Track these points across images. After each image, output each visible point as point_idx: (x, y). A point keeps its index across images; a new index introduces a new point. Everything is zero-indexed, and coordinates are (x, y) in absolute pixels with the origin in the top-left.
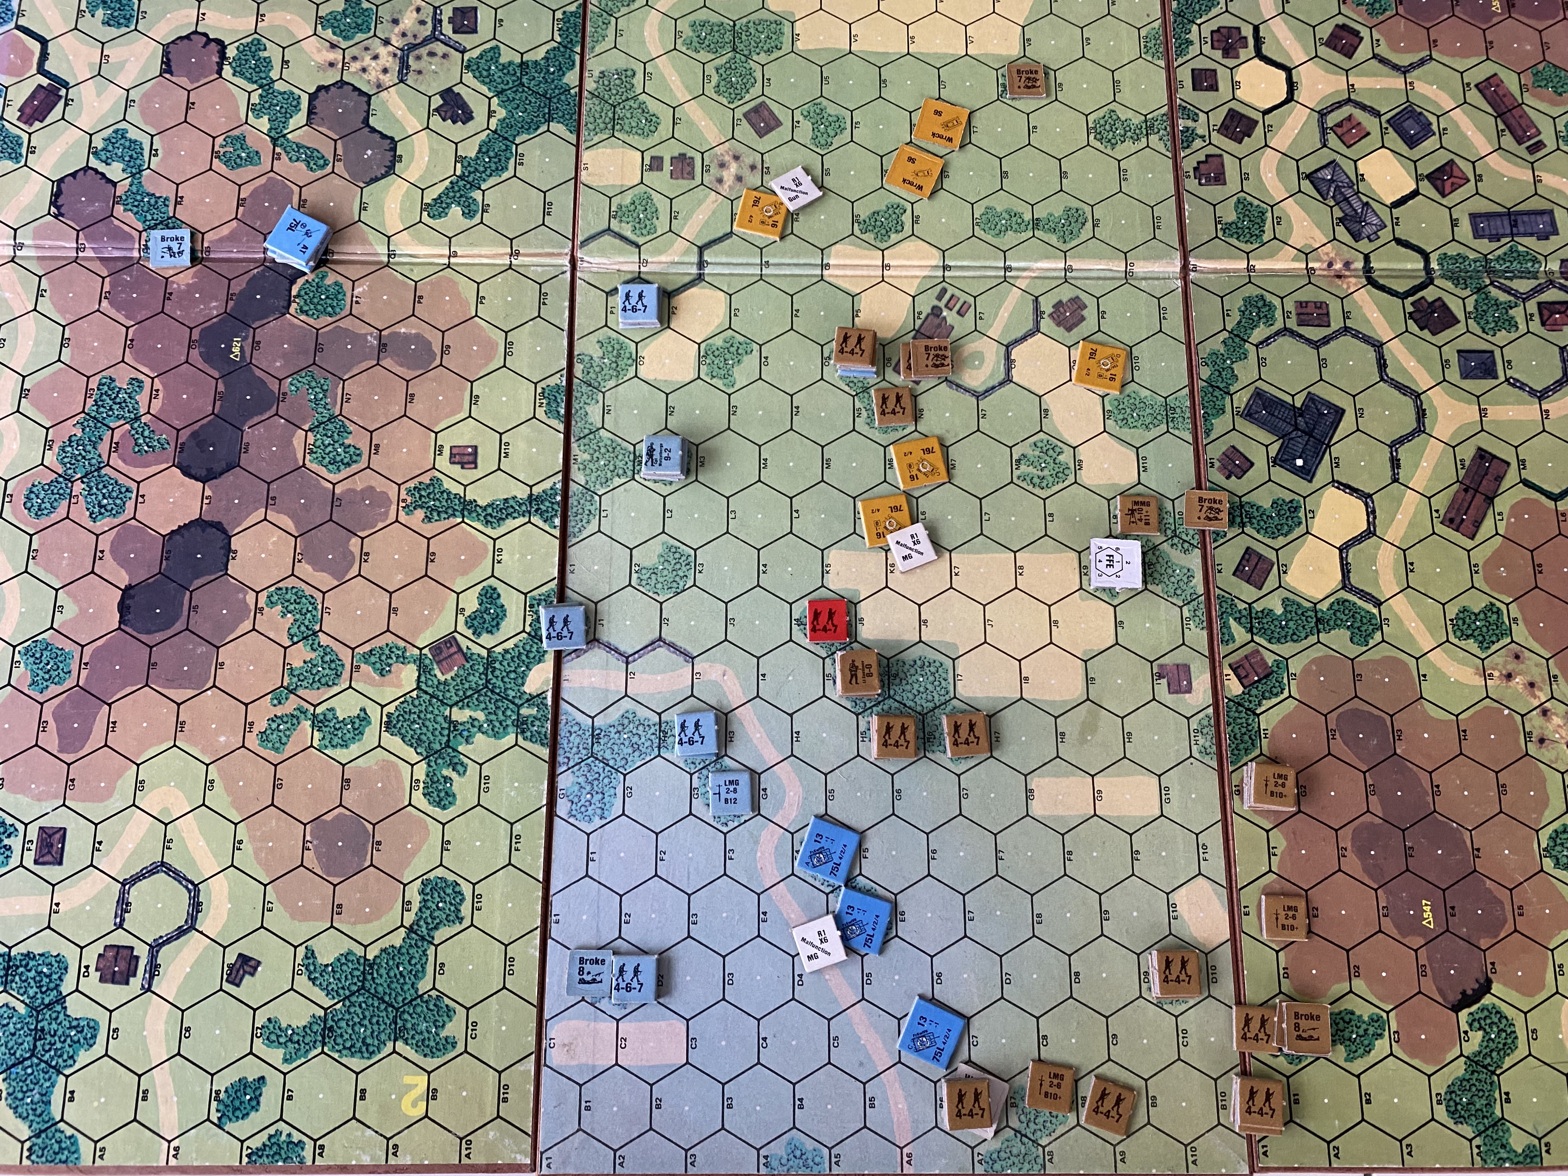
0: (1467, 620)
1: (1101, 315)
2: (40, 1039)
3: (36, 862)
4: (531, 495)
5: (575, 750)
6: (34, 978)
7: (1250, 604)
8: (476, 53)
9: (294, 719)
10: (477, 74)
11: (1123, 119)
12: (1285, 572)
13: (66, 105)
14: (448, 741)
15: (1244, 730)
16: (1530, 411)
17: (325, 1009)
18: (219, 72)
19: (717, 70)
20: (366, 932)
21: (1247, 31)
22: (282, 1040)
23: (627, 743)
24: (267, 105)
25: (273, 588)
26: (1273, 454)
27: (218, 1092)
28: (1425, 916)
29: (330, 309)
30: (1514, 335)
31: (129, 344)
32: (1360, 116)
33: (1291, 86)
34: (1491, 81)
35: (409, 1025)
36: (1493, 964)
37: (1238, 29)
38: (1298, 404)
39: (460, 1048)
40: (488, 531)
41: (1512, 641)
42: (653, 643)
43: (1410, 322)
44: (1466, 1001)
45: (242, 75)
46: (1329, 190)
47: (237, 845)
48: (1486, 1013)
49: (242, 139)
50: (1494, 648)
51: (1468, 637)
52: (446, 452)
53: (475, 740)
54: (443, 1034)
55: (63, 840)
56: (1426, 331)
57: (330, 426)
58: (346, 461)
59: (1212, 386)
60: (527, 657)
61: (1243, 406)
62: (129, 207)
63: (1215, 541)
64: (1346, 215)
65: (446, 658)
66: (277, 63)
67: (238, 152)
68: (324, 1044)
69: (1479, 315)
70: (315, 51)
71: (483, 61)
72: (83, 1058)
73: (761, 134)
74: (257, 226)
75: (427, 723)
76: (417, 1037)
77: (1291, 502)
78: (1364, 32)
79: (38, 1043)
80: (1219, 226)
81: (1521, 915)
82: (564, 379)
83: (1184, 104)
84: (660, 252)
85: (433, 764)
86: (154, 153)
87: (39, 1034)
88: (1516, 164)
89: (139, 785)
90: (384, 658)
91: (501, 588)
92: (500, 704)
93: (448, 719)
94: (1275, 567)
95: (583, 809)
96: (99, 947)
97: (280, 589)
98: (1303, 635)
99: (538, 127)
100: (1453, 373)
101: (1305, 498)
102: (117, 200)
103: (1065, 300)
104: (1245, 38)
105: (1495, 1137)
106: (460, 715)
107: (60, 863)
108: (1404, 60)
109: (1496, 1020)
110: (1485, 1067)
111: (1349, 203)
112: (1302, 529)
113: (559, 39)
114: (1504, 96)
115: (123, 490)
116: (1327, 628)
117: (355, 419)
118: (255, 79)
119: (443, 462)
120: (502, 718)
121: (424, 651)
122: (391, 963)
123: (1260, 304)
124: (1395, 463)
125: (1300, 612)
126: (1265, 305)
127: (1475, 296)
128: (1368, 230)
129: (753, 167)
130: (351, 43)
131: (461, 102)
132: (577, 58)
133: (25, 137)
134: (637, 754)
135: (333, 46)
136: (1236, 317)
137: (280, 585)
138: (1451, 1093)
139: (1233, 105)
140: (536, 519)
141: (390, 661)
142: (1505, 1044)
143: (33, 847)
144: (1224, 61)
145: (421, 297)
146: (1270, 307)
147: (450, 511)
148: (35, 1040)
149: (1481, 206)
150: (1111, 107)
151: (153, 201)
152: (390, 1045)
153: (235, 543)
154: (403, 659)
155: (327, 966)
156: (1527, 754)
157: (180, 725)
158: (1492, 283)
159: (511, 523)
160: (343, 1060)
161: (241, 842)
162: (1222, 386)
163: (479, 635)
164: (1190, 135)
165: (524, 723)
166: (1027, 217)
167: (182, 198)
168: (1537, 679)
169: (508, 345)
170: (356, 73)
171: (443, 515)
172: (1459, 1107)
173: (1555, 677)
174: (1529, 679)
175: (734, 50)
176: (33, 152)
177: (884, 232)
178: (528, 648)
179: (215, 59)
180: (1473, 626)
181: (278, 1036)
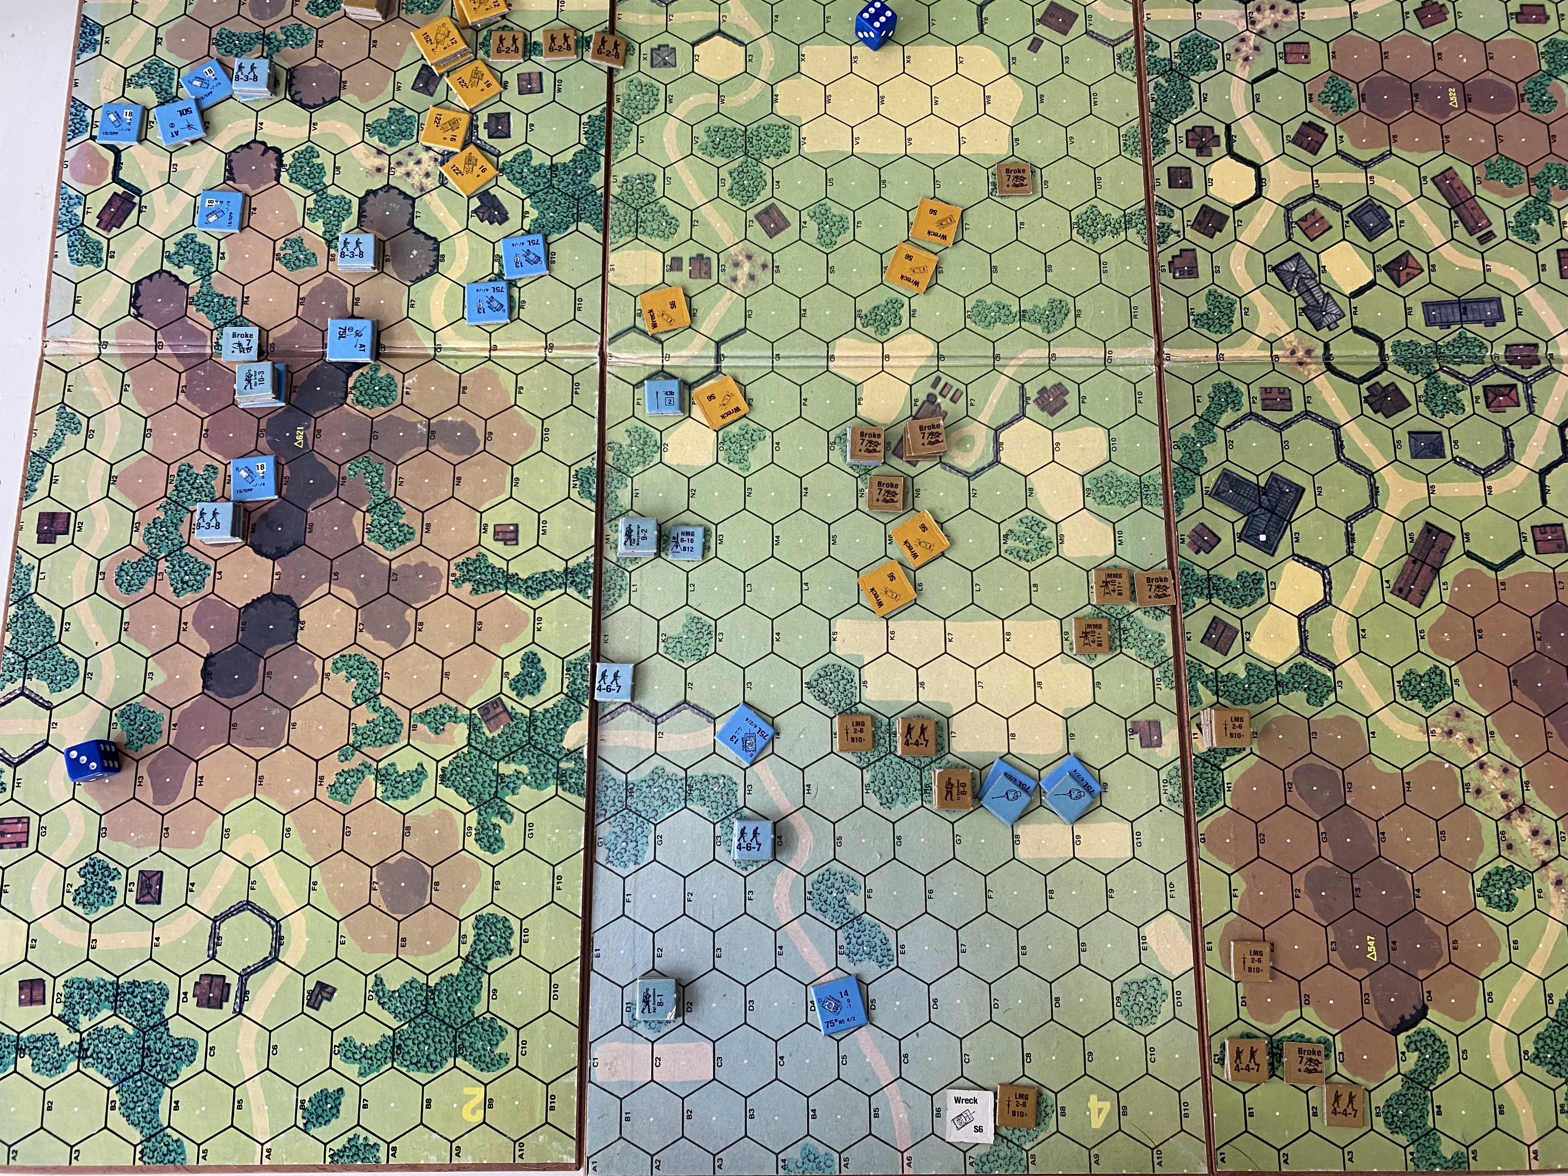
0: (1413, 682)
1: (1082, 400)
2: (147, 1056)
3: (137, 902)
4: (567, 568)
5: (611, 803)
6: (140, 1004)
7: (1216, 669)
8: (509, 157)
9: (359, 774)
10: (511, 177)
11: (1104, 214)
12: (1248, 640)
13: (140, 211)
14: (496, 792)
15: (1209, 784)
16: (1475, 487)
17: (394, 1030)
18: (278, 178)
19: (731, 173)
20: (427, 962)
21: (1220, 130)
22: (357, 1056)
23: (657, 796)
24: (321, 209)
25: (338, 656)
26: (1238, 529)
27: (303, 1102)
28: (1370, 950)
29: (383, 400)
30: (1461, 417)
31: (204, 434)
32: (1323, 209)
33: (1260, 182)
34: (1446, 174)
35: (467, 1044)
36: (1429, 992)
37: (1212, 128)
38: (1262, 484)
39: (512, 1063)
40: (529, 601)
41: (1454, 701)
42: (679, 705)
43: (1365, 406)
44: (1404, 1025)
45: (298, 181)
46: (1293, 281)
47: (312, 886)
48: (1422, 1036)
49: (300, 241)
50: (1437, 707)
51: (1413, 697)
52: (491, 529)
53: (520, 791)
54: (497, 1051)
55: (160, 882)
56: (1380, 414)
57: (386, 507)
58: (400, 539)
59: (1184, 468)
60: (565, 716)
61: (1211, 486)
62: (201, 307)
63: (1185, 611)
64: (1308, 305)
65: (493, 718)
66: (329, 170)
67: (298, 254)
68: (393, 1060)
69: (1429, 399)
70: (363, 157)
71: (516, 164)
72: (185, 1072)
73: (771, 234)
74: (315, 324)
75: (478, 776)
76: (474, 1054)
77: (1255, 574)
78: (1329, 129)
79: (146, 1060)
80: (1192, 317)
81: (1455, 948)
82: (595, 462)
83: (1161, 201)
84: (682, 347)
85: (483, 813)
86: (221, 256)
87: (146, 1052)
88: (1467, 254)
89: (225, 833)
90: (438, 717)
91: (541, 653)
92: (542, 758)
93: (496, 772)
94: (1240, 634)
95: (619, 856)
96: (195, 977)
97: (344, 656)
98: (1264, 697)
99: (568, 227)
100: (1405, 454)
101: (1267, 571)
102: (190, 301)
103: (1048, 387)
104: (1218, 137)
105: (1427, 1145)
106: (507, 769)
107: (159, 903)
108: (1365, 155)
109: (1430, 1042)
110: (1420, 1084)
111: (1311, 293)
112: (1264, 600)
113: (585, 142)
114: (1459, 188)
115: (203, 567)
116: (1286, 690)
117: (408, 500)
118: (310, 185)
119: (488, 539)
120: (544, 771)
121: (475, 711)
122: (450, 989)
123: (1228, 390)
124: (1350, 537)
125: (1261, 676)
126: (1232, 391)
127: (1425, 381)
128: (1328, 320)
129: (764, 266)
130: (396, 149)
131: (496, 204)
132: (602, 160)
133: (104, 243)
134: (666, 806)
135: (380, 152)
136: (1206, 402)
137: (344, 653)
138: (1389, 1106)
139: (1207, 201)
140: (571, 591)
141: (443, 721)
142: (1438, 1063)
143: (135, 888)
144: (1199, 160)
145: (465, 388)
146: (1237, 392)
147: (495, 584)
148: (143, 1057)
149: (1433, 294)
150: (1092, 202)
151: (222, 302)
152: (451, 1061)
153: (303, 615)
154: (455, 718)
155: (394, 992)
156: (1465, 804)
157: (259, 780)
158: (1441, 369)
159: (549, 595)
160: (411, 1074)
161: (315, 883)
162: (1192, 467)
163: (522, 696)
164: (1166, 230)
165: (564, 775)
166: (1015, 309)
167: (248, 298)
168: (1476, 735)
169: (545, 431)
170: (400, 177)
171: (489, 588)
172: (1396, 1119)
173: (1492, 733)
174: (1468, 735)
175: (746, 154)
176: (112, 257)
177: (883, 325)
178: (565, 707)
179: (273, 166)
180: (1418, 688)
181: (354, 1053)
